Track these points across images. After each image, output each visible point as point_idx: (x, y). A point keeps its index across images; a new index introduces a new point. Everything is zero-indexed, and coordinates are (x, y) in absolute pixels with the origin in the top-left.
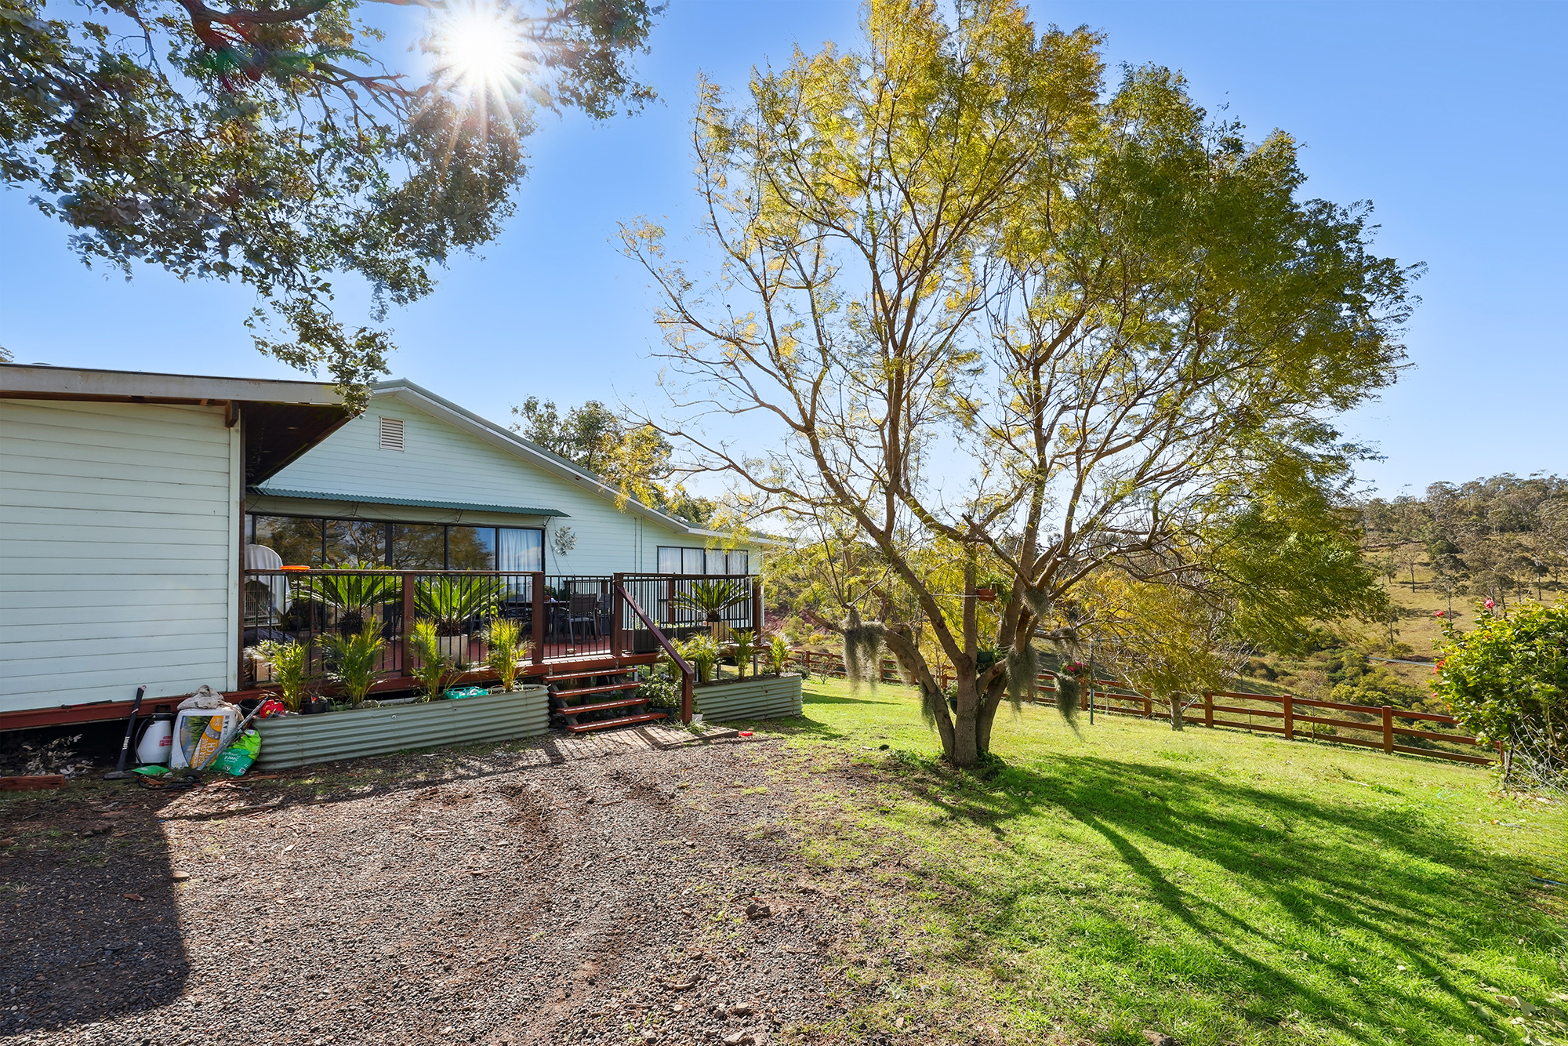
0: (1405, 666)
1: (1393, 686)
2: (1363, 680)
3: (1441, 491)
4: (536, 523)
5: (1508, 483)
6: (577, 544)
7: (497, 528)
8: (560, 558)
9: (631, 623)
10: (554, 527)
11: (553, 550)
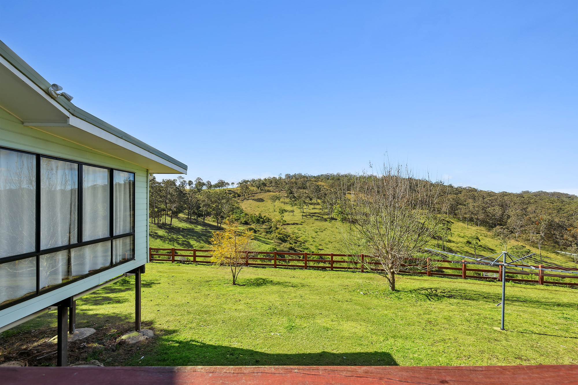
0: (285, 227)
1: (284, 233)
2: (277, 231)
3: (288, 176)
5: (301, 176)
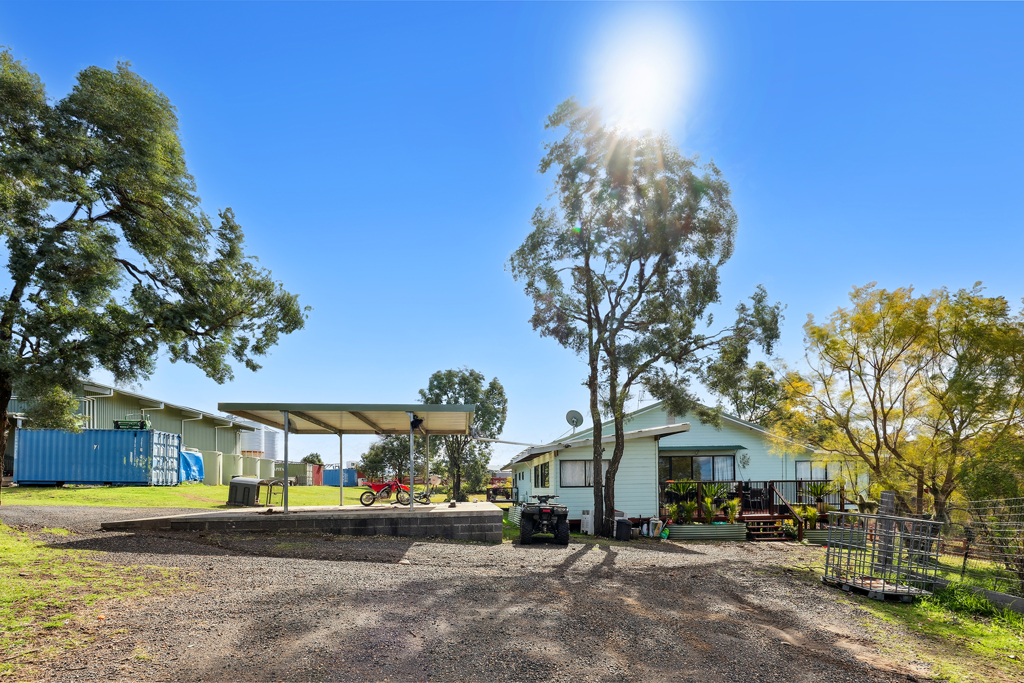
4: (731, 453)
6: (751, 463)
7: (713, 457)
8: (742, 470)
9: (777, 502)
10: (739, 454)
11: (739, 465)
